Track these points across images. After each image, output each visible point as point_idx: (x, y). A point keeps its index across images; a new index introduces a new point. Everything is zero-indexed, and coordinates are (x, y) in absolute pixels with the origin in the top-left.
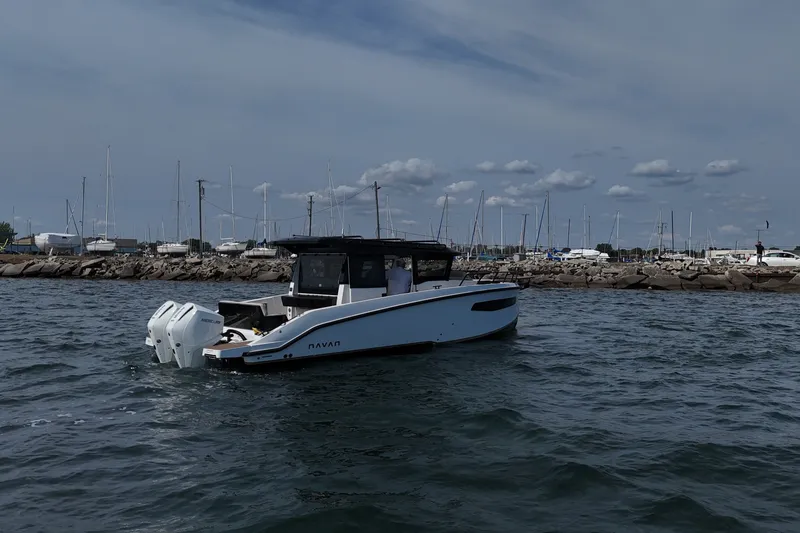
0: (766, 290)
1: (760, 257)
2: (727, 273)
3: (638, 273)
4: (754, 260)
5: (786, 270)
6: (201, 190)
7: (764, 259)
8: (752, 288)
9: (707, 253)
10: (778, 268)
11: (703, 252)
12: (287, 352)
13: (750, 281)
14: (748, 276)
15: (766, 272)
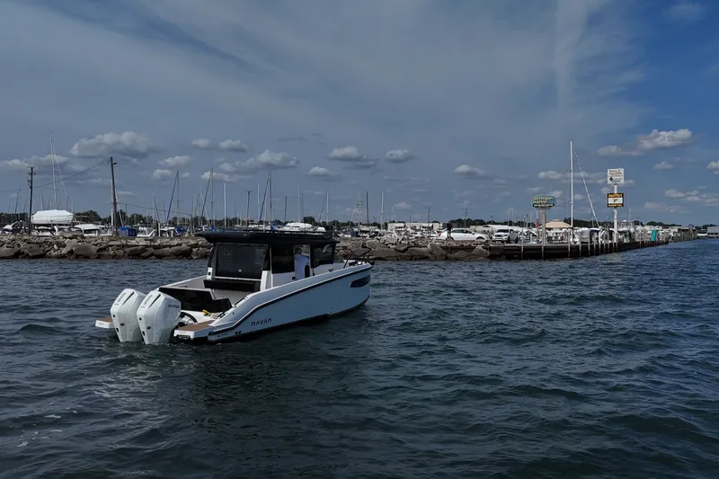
0: (457, 259)
1: (449, 233)
2: (429, 246)
3: (363, 247)
4: (445, 235)
5: (468, 244)
7: (452, 235)
8: (447, 258)
9: (389, 225)
10: (462, 241)
11: (386, 224)
12: (237, 330)
13: (444, 252)
14: (444, 248)
15: (455, 245)
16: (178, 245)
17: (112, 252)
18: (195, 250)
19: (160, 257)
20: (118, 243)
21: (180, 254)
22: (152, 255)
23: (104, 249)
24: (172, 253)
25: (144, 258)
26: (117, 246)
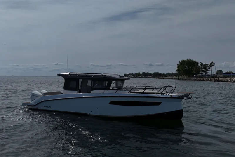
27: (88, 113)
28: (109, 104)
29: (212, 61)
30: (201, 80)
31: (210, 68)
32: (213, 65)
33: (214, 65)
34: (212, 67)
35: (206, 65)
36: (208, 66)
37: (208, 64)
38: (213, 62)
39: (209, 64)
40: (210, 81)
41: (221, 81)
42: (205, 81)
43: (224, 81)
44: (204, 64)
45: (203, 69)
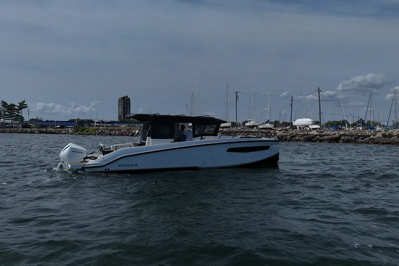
6: (237, 97)
12: (107, 167)
16: (333, 134)
17: (297, 138)
18: (342, 137)
19: (321, 141)
20: (302, 133)
21: (333, 140)
22: (317, 140)
23: (294, 136)
24: (328, 139)
25: (313, 141)
26: (301, 135)
27: (200, 166)
28: (227, 151)
29: (22, 100)
30: (10, 132)
31: (20, 112)
32: (24, 107)
33: (27, 107)
34: (23, 110)
35: (12, 105)
36: (16, 108)
37: (15, 104)
38: (24, 102)
39: (18, 105)
40: (31, 133)
41: (51, 133)
42: (19, 132)
43: (55, 133)
44: (9, 104)
45: (7, 113)
